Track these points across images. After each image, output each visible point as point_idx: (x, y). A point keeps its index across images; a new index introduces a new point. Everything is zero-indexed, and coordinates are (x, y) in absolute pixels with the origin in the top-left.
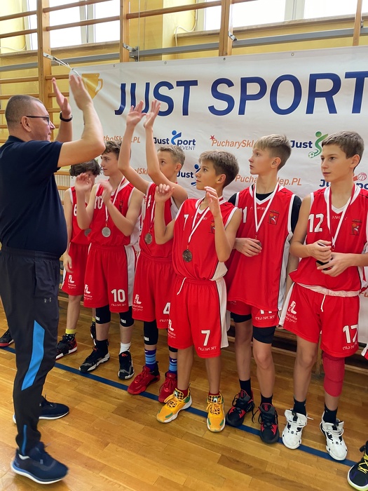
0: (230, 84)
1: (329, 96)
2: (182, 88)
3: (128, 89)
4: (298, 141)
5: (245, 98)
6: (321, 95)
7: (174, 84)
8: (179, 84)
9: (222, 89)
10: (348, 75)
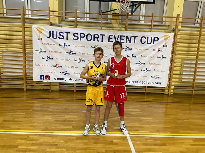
0: (78, 34)
1: (97, 38)
2: (66, 34)
3: (51, 32)
4: (92, 46)
5: (81, 37)
7: (64, 33)
9: (76, 35)
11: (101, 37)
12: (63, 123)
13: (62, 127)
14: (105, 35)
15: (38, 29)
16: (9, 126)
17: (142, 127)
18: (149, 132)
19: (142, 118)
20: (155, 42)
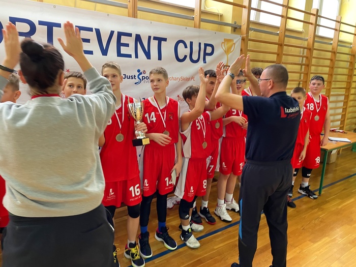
10: (41, 23)
11: (42, 30)
14: (58, 25)
20: (208, 58)
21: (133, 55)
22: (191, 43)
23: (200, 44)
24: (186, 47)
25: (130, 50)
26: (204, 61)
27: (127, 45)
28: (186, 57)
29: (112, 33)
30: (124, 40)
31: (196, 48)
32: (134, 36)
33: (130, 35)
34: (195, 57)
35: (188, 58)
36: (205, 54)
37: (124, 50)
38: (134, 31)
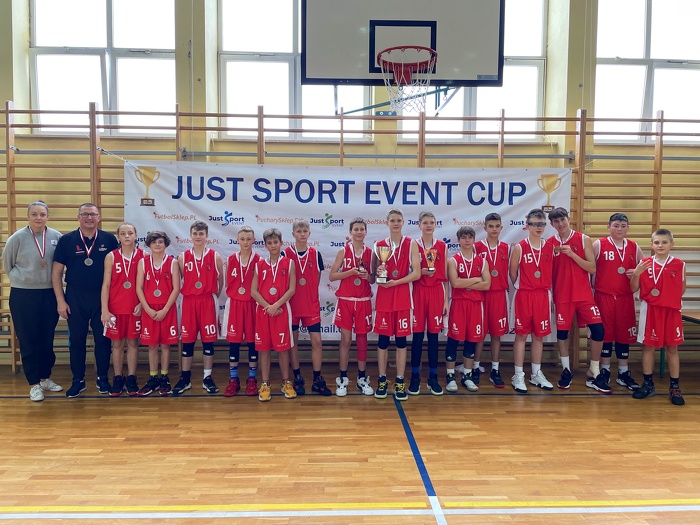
0: (268, 182)
1: (330, 193)
2: (231, 183)
3: (185, 180)
4: (315, 219)
5: (278, 191)
6: (326, 192)
7: (225, 180)
8: (228, 179)
9: (262, 185)
10: (340, 182)
11: (341, 188)
12: (228, 476)
13: (223, 492)
14: (353, 183)
15: (142, 171)
16: (53, 493)
17: (486, 483)
18: (506, 497)
19: (483, 453)
20: (516, 199)
21: (419, 202)
22: (491, 185)
23: (503, 184)
24: (483, 188)
25: (417, 197)
26: (511, 202)
27: (413, 193)
28: (483, 199)
29: (398, 183)
30: (410, 188)
31: (497, 189)
32: (420, 184)
33: (416, 183)
34: (496, 198)
35: (487, 200)
36: (512, 194)
37: (410, 198)
38: (420, 179)
